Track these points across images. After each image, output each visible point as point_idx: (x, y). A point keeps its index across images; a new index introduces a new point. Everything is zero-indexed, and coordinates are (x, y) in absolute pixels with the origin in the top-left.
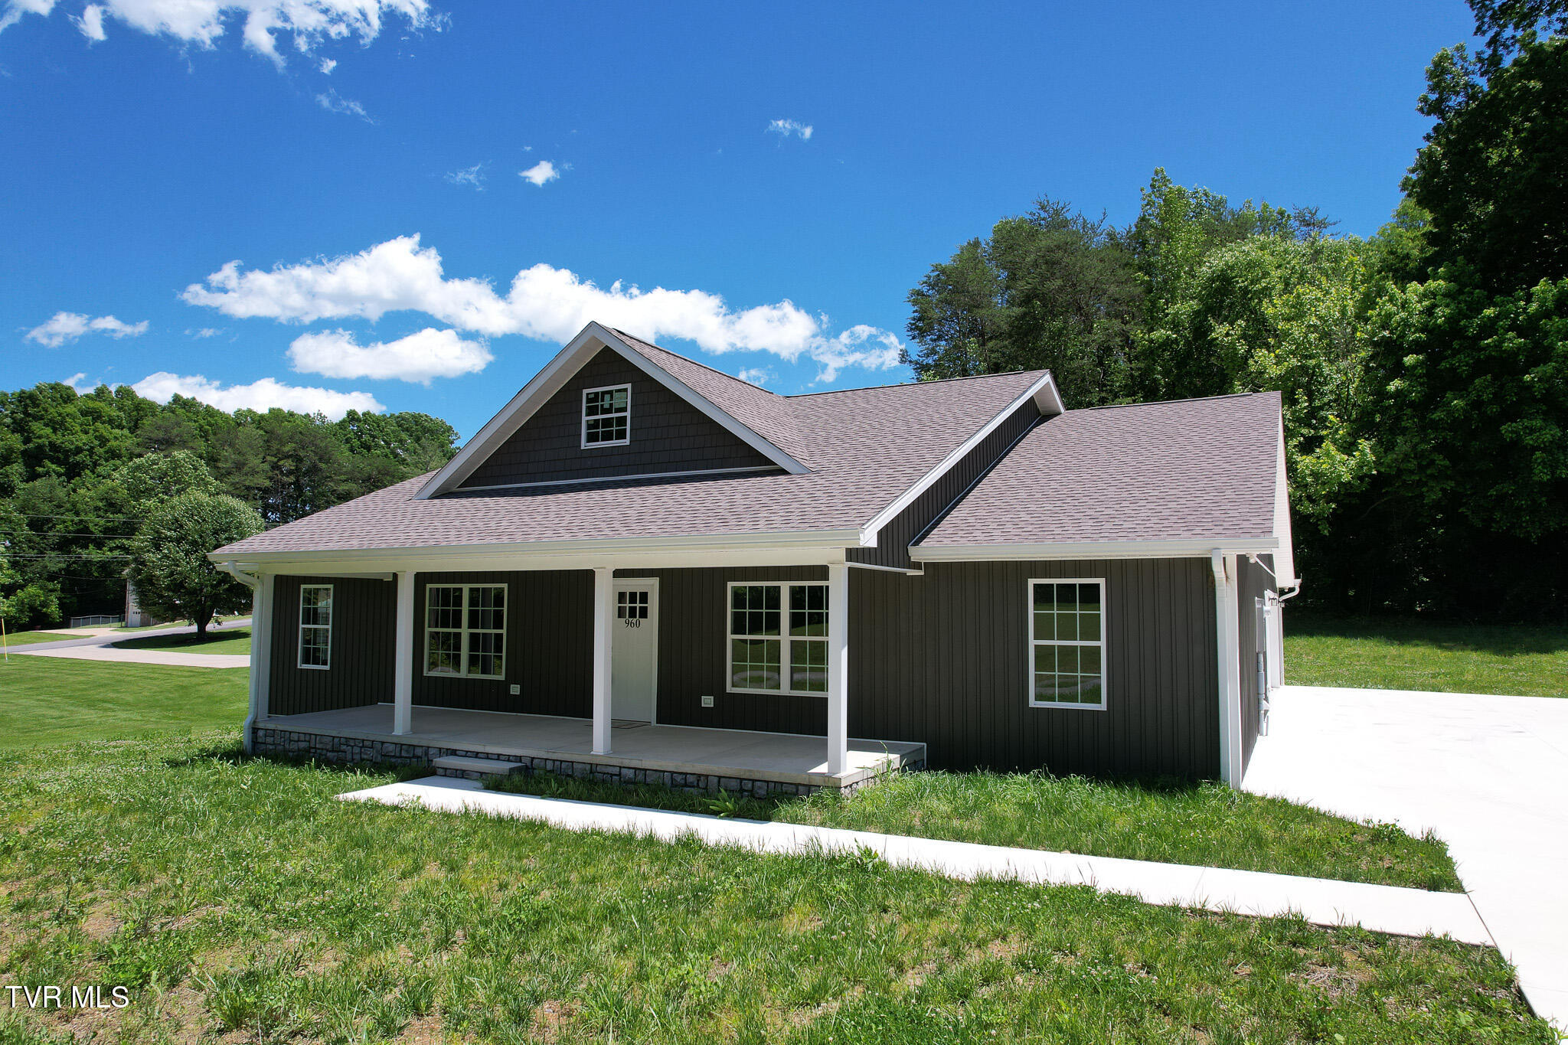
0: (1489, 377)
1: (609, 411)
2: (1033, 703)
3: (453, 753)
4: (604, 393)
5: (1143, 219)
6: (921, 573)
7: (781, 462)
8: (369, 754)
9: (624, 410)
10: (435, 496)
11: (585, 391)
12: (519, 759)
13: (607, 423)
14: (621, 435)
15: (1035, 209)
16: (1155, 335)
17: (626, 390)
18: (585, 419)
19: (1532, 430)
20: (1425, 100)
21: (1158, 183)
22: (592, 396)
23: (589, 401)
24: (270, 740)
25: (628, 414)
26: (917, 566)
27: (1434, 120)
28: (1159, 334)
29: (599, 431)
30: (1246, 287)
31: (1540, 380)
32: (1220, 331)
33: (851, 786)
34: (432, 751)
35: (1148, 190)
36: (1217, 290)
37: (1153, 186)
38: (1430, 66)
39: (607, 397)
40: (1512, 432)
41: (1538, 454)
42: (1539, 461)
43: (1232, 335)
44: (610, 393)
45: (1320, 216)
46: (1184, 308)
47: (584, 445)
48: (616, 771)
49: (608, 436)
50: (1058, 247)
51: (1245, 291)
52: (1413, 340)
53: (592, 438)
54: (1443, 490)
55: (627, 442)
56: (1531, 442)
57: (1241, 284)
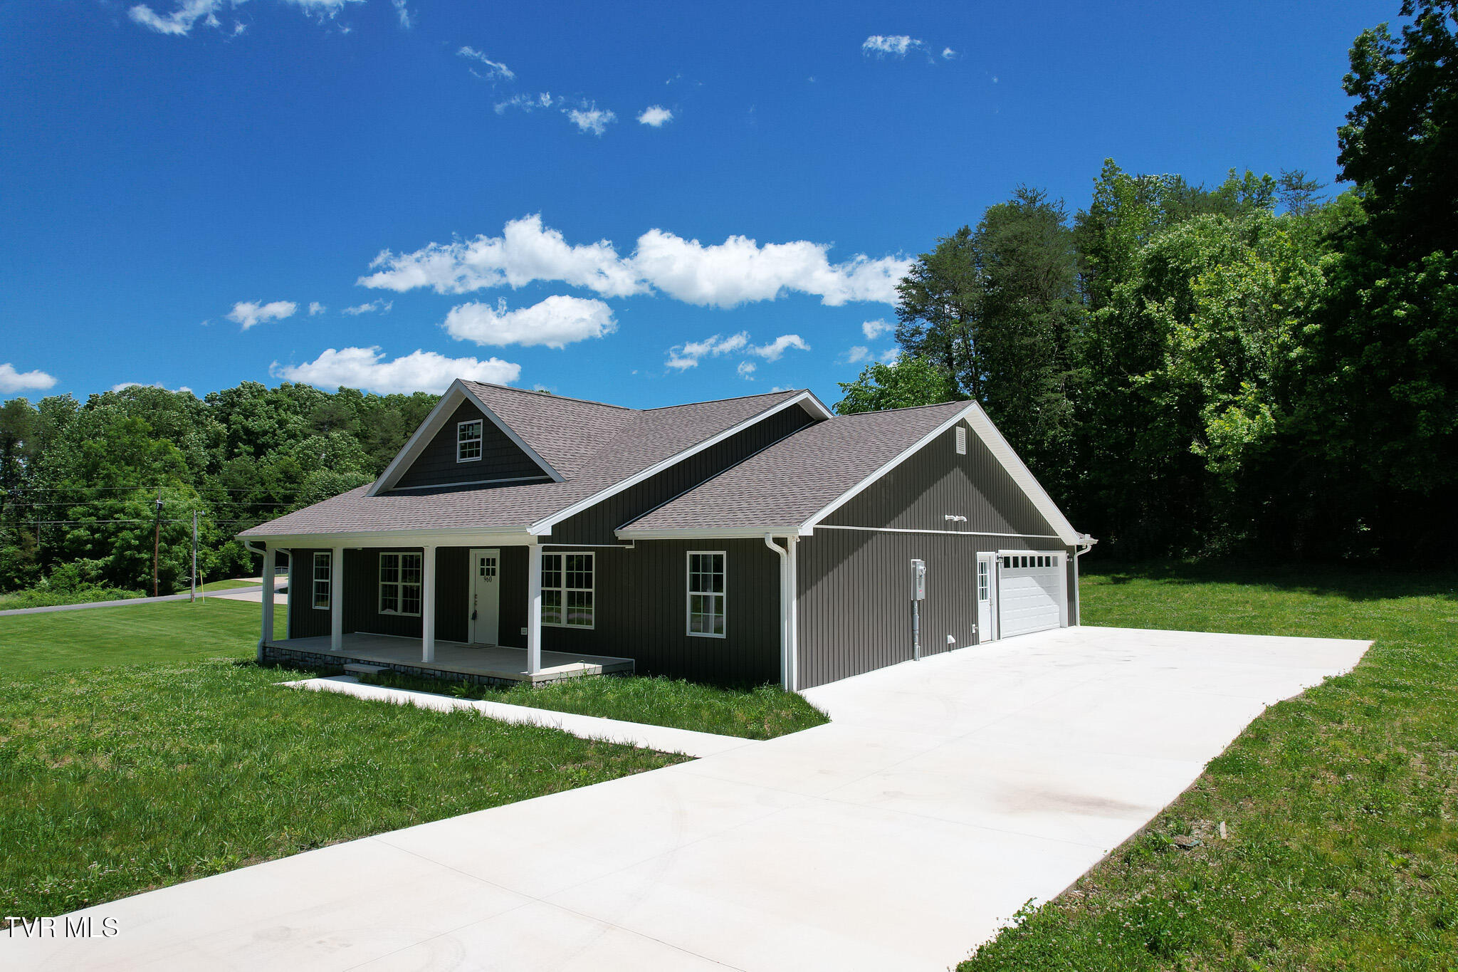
0: (1379, 344)
1: (470, 438)
2: (689, 633)
3: (358, 661)
4: (469, 425)
5: (1094, 207)
6: (633, 547)
7: (551, 475)
8: (319, 662)
9: (479, 437)
10: (377, 495)
11: (459, 424)
12: (388, 665)
13: (471, 445)
14: (478, 454)
15: (1014, 197)
16: (1101, 311)
17: (479, 423)
18: (459, 442)
19: (1417, 390)
20: (1349, 79)
21: (1109, 173)
22: (463, 427)
23: (462, 430)
24: (272, 654)
25: (480, 440)
26: (629, 542)
27: (1358, 100)
28: (1104, 311)
29: (469, 451)
30: (1178, 267)
31: (1424, 344)
32: (1152, 307)
33: (544, 682)
34: (348, 661)
35: (1100, 180)
36: (1153, 270)
37: (1102, 176)
38: (1353, 48)
39: (471, 427)
40: (1400, 392)
41: (1423, 412)
42: (1424, 419)
43: (1161, 311)
44: (472, 425)
45: (1305, 181)
46: (1125, 289)
47: (459, 460)
48: (432, 672)
49: (471, 455)
50: (1015, 237)
51: (1178, 270)
52: (1315, 310)
53: (463, 455)
54: (1344, 448)
55: (479, 458)
56: (1415, 401)
57: (1173, 264)
